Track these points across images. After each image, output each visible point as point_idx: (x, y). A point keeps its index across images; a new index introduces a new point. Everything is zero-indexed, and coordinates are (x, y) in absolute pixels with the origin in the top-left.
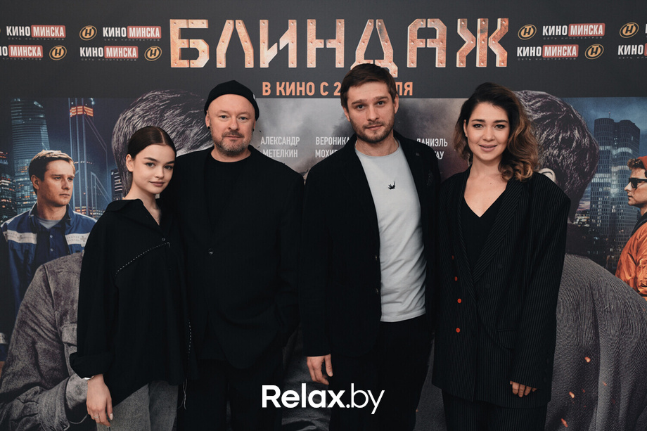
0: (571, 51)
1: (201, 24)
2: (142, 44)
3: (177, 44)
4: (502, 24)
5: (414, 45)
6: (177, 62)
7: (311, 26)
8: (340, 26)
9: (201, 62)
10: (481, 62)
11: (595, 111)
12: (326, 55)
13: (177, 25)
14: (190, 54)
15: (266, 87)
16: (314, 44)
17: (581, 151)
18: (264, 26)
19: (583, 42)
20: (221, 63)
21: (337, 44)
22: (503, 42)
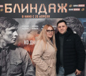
0: (79, 9)
1: (11, 5)
3: (6, 8)
4: (66, 4)
5: (50, 8)
6: (6, 12)
7: (31, 5)
8: (36, 5)
9: (11, 12)
10: (62, 11)
11: (83, 21)
12: (34, 10)
13: (6, 5)
14: (9, 10)
15: (23, 16)
16: (31, 8)
17: (81, 28)
18: (22, 5)
19: (81, 8)
20: (14, 12)
21: (36, 8)
22: (66, 8)
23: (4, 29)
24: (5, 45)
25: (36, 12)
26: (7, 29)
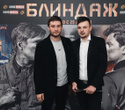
1: (35, 5)
2: (19, 10)
3: (29, 10)
4: (116, 5)
5: (92, 10)
6: (28, 15)
9: (35, 15)
10: (110, 15)
12: (68, 13)
13: (29, 5)
14: (32, 13)
16: (65, 10)
18: (52, 5)
20: (40, 15)
21: (71, 10)
22: (116, 10)
23: (25, 39)
24: (26, 62)
25: (72, 15)
26: (29, 40)
